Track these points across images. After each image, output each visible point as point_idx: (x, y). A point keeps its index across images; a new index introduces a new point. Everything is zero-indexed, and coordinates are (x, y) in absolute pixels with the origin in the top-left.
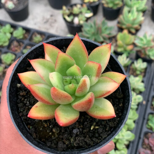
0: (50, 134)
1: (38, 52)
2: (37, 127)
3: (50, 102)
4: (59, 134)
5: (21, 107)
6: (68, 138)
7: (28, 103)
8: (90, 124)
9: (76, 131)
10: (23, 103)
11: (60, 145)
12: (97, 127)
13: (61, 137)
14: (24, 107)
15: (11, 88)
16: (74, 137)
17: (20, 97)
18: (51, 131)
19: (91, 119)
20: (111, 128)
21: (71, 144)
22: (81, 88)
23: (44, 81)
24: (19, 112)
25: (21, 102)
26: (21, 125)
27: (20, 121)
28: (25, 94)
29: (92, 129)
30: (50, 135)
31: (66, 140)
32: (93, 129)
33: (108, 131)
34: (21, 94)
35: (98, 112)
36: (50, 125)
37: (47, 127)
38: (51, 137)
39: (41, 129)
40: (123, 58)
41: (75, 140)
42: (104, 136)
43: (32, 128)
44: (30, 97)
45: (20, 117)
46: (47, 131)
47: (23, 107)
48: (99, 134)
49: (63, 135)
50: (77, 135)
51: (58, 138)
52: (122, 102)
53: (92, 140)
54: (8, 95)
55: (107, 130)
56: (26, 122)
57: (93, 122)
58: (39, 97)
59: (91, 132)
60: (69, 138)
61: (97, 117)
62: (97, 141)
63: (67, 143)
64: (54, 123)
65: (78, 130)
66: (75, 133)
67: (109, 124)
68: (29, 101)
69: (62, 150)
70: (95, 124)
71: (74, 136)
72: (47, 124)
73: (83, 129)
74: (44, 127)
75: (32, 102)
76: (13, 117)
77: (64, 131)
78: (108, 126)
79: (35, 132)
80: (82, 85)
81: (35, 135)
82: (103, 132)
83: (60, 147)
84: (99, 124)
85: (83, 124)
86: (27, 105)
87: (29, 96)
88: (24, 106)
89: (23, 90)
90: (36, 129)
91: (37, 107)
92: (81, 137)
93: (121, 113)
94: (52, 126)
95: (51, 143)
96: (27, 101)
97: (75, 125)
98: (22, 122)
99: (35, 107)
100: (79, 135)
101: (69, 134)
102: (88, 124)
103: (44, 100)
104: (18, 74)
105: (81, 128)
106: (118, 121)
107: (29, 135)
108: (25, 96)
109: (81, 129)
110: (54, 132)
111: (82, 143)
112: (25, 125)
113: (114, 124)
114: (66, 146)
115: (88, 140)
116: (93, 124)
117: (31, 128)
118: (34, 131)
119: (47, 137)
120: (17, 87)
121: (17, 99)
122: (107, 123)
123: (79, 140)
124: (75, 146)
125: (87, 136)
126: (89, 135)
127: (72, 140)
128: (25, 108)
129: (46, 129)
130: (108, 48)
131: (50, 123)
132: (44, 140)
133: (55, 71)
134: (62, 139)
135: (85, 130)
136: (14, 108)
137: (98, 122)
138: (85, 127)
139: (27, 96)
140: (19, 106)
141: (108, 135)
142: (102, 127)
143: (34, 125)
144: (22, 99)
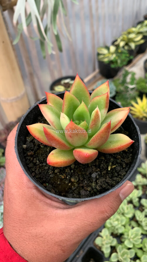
0: (70, 184)
2: (53, 183)
4: (78, 183)
5: (32, 167)
7: (38, 161)
8: (106, 165)
10: (33, 163)
11: (83, 192)
12: (114, 167)
13: (81, 185)
15: (19, 148)
16: (95, 182)
17: (29, 158)
18: (70, 181)
19: (106, 161)
20: (127, 164)
21: (93, 189)
24: (31, 172)
25: (30, 163)
29: (109, 170)
31: (87, 187)
33: (125, 168)
34: (29, 154)
35: (114, 144)
37: (65, 179)
38: (71, 189)
39: (59, 183)
41: (97, 183)
44: (38, 156)
46: (65, 183)
48: (118, 173)
49: (82, 183)
50: (97, 179)
51: (79, 188)
53: (113, 180)
54: (18, 155)
55: (124, 167)
56: (41, 182)
57: (109, 163)
59: (110, 173)
60: (89, 185)
62: (119, 180)
63: (89, 189)
64: (71, 173)
65: (97, 174)
66: (94, 177)
67: (124, 161)
68: (38, 160)
70: (111, 164)
71: (94, 180)
72: (64, 175)
73: (101, 172)
74: (61, 180)
75: (42, 160)
77: (83, 179)
78: (124, 163)
79: (52, 188)
80: (95, 117)
81: (54, 191)
82: (121, 169)
83: (84, 194)
84: (115, 164)
85: (99, 167)
86: (37, 164)
87: (37, 156)
88: (34, 166)
89: (30, 151)
92: (102, 179)
94: (69, 176)
95: (72, 194)
96: (36, 160)
99: (51, 154)
100: (99, 178)
101: (88, 180)
102: (104, 165)
104: (27, 126)
105: (98, 171)
109: (99, 172)
110: (73, 182)
111: (105, 185)
112: (40, 184)
113: (129, 160)
114: (89, 193)
115: (108, 180)
116: (109, 164)
117: (47, 185)
118: (51, 186)
119: (66, 189)
120: (23, 148)
121: (26, 160)
122: (121, 160)
123: (101, 182)
124: (98, 190)
125: (108, 177)
127: (93, 185)
128: (36, 167)
129: (64, 181)
130: (107, 85)
131: (66, 175)
132: (64, 193)
134: (83, 187)
135: (103, 171)
137: (113, 162)
138: (102, 169)
139: (35, 155)
140: (29, 167)
141: (126, 172)
142: (119, 166)
143: (50, 182)
144: (31, 159)
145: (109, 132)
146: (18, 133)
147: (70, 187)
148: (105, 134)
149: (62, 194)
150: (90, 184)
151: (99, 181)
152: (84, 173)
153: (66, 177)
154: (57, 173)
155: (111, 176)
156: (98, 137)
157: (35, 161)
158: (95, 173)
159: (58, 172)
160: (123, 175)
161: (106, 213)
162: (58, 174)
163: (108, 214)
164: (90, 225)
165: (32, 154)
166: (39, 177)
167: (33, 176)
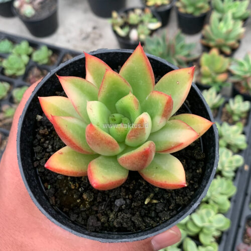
0: (78, 201)
1: (77, 69)
2: (58, 187)
3: (84, 148)
4: (92, 203)
5: (39, 153)
6: (105, 212)
7: (50, 147)
8: (144, 194)
9: (121, 202)
10: (42, 146)
11: (92, 221)
12: (155, 201)
13: (95, 208)
14: (43, 153)
15: (27, 120)
16: (116, 212)
17: (38, 137)
18: (81, 197)
19: (147, 188)
20: (178, 206)
21: (109, 222)
22: (135, 131)
23: (78, 113)
24: (34, 159)
25: (39, 145)
26: (33, 180)
27: (32, 174)
28: (48, 132)
29: (146, 203)
30: (78, 203)
31: (102, 215)
32: (148, 203)
33: (172, 210)
34: (41, 131)
35: (158, 175)
36: (80, 187)
37: (75, 191)
38: (79, 207)
39: (65, 192)
40: (211, 95)
41: (117, 217)
42: (164, 218)
43: (51, 187)
44: (55, 138)
45: (35, 168)
46: (73, 196)
47: (41, 153)
48: (157, 214)
49: (98, 206)
50: (120, 210)
51: (90, 210)
52: (201, 166)
53: (144, 221)
55: (171, 208)
56: (43, 178)
57: (150, 192)
58: (67, 138)
59: (144, 209)
60: (107, 213)
62: (153, 224)
63: (103, 219)
64: (87, 185)
65: (124, 202)
66: (118, 205)
67: (176, 199)
68: (52, 145)
69: (94, 230)
70: (152, 195)
71: (116, 210)
72: (76, 184)
73: (132, 200)
74: (70, 189)
75: (57, 147)
76: (23, 166)
77: (101, 200)
78: (174, 202)
79: (54, 195)
81: (54, 200)
82: (164, 210)
83: (91, 224)
84: (159, 197)
85: (133, 194)
86: (48, 150)
87: (53, 138)
88: (43, 151)
89: (45, 127)
90: (56, 190)
91: (61, 153)
92: (126, 213)
93: (198, 184)
94: (83, 189)
95: (77, 216)
96: (48, 144)
97: (120, 192)
98: (37, 176)
100: (124, 210)
101: (108, 206)
102: (141, 193)
103: (74, 144)
104: (39, 97)
105: (129, 198)
106: (191, 196)
107: (44, 197)
109: (128, 201)
110: (84, 199)
111: (127, 223)
112: (41, 182)
113: (184, 201)
114: (100, 225)
115: (137, 220)
116: (149, 195)
117: (49, 188)
118: (53, 192)
119: (72, 205)
120: (36, 120)
121: (34, 139)
122: (172, 196)
124: (115, 227)
125: (137, 213)
126: (140, 213)
127: (112, 216)
128: (44, 155)
129: (73, 193)
130: (189, 73)
131: (79, 184)
132: (67, 209)
133: (97, 100)
134: (97, 212)
135: (135, 202)
136: (26, 151)
137: (158, 193)
138: (136, 198)
139: (50, 136)
140: (35, 151)
141: (172, 217)
142: (163, 203)
143: (55, 184)
144: (42, 140)
145: (146, 161)
146: (33, 96)
147: (79, 205)
148: (139, 161)
149: (65, 209)
150: (108, 212)
151: (121, 215)
153: (79, 188)
155: (145, 213)
156: (128, 159)
157: (45, 145)
158: (122, 200)
160: (163, 219)
165: (46, 134)
167: (35, 166)
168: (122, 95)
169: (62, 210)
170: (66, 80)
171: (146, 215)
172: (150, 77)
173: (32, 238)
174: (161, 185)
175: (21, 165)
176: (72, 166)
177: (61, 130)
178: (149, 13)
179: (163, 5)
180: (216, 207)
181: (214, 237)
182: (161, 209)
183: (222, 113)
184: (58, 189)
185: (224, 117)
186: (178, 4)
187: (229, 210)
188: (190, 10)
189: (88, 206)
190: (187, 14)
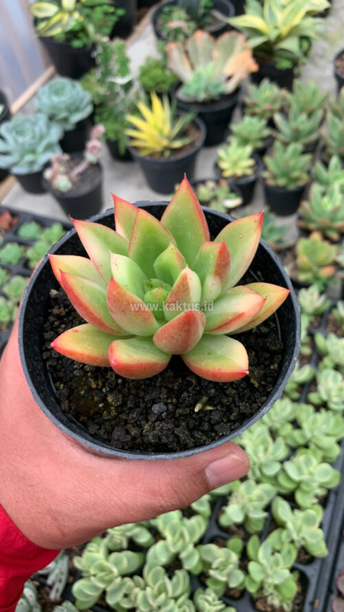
0: (101, 405)
3: (107, 322)
4: (120, 409)
5: (50, 341)
6: (138, 423)
8: (194, 397)
9: (160, 408)
10: (57, 332)
11: (118, 433)
12: (209, 408)
13: (124, 417)
15: (35, 293)
16: (152, 422)
17: (52, 319)
18: (104, 400)
19: (198, 387)
21: (143, 436)
22: (176, 294)
23: (101, 276)
24: (44, 349)
25: (51, 330)
26: (39, 375)
27: (39, 367)
28: (64, 312)
29: (196, 410)
30: (100, 408)
31: (134, 427)
32: (199, 411)
33: (234, 422)
34: (56, 311)
35: (209, 361)
36: (104, 386)
37: (97, 391)
38: (101, 415)
39: (82, 392)
40: (312, 294)
41: (153, 428)
42: (222, 432)
43: (64, 387)
45: (45, 361)
46: (94, 399)
48: (212, 426)
49: (128, 414)
50: (159, 419)
51: (117, 420)
52: (277, 360)
53: (192, 436)
55: (232, 418)
56: (55, 375)
57: (202, 395)
59: (193, 419)
60: (140, 424)
61: (207, 372)
63: (134, 432)
64: (114, 384)
65: (165, 407)
66: (155, 412)
67: (239, 407)
69: (121, 447)
70: (205, 399)
71: (154, 418)
72: (98, 382)
73: (177, 406)
74: (90, 389)
76: (25, 353)
78: (237, 410)
79: (68, 398)
81: (67, 405)
82: (223, 421)
83: (116, 437)
84: (215, 402)
85: (178, 397)
89: (62, 305)
90: (71, 391)
91: (76, 331)
92: (167, 424)
94: (108, 389)
95: (98, 427)
97: (160, 394)
98: (45, 370)
99: (73, 331)
100: (164, 419)
101: (141, 414)
103: (92, 314)
105: (172, 403)
107: (53, 399)
108: (64, 317)
109: (170, 407)
110: (108, 404)
111: (167, 437)
112: (51, 380)
113: (251, 409)
114: (129, 439)
115: (181, 432)
116: (201, 398)
117: (61, 388)
118: (67, 394)
119: (92, 412)
120: (49, 296)
121: (45, 322)
122: (234, 402)
123: (161, 430)
124: (151, 443)
125: (184, 424)
126: (188, 424)
127: (146, 427)
129: (94, 394)
130: (255, 221)
131: (103, 383)
132: (85, 418)
133: (128, 256)
135: (180, 408)
136: (32, 335)
137: (214, 397)
138: (182, 403)
139: (68, 319)
140: (45, 337)
142: (221, 411)
143: (70, 383)
144: (56, 323)
145: (188, 332)
147: (101, 412)
148: (179, 333)
149: (82, 417)
150: (142, 423)
151: (159, 426)
152: (142, 394)
153: (102, 387)
154: (88, 372)
155: (195, 425)
158: (162, 404)
159: (90, 371)
161: (161, 499)
162: (89, 374)
163: (166, 501)
164: (121, 509)
165: (62, 314)
166: (53, 364)
167: (44, 358)
168: (161, 249)
169: (78, 418)
170: (83, 226)
171: (196, 428)
172: (201, 226)
173: (38, 466)
174: (214, 375)
175: (22, 351)
176: (89, 348)
177: (73, 293)
178: (225, 186)
179: (244, 176)
180: (320, 454)
181: (317, 496)
182: (217, 418)
183: (327, 322)
184: (74, 390)
185: (330, 326)
186: (266, 175)
187: (338, 457)
188: (282, 182)
189: (114, 413)
190: (277, 187)
